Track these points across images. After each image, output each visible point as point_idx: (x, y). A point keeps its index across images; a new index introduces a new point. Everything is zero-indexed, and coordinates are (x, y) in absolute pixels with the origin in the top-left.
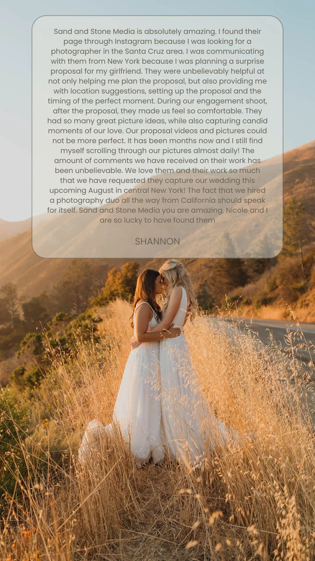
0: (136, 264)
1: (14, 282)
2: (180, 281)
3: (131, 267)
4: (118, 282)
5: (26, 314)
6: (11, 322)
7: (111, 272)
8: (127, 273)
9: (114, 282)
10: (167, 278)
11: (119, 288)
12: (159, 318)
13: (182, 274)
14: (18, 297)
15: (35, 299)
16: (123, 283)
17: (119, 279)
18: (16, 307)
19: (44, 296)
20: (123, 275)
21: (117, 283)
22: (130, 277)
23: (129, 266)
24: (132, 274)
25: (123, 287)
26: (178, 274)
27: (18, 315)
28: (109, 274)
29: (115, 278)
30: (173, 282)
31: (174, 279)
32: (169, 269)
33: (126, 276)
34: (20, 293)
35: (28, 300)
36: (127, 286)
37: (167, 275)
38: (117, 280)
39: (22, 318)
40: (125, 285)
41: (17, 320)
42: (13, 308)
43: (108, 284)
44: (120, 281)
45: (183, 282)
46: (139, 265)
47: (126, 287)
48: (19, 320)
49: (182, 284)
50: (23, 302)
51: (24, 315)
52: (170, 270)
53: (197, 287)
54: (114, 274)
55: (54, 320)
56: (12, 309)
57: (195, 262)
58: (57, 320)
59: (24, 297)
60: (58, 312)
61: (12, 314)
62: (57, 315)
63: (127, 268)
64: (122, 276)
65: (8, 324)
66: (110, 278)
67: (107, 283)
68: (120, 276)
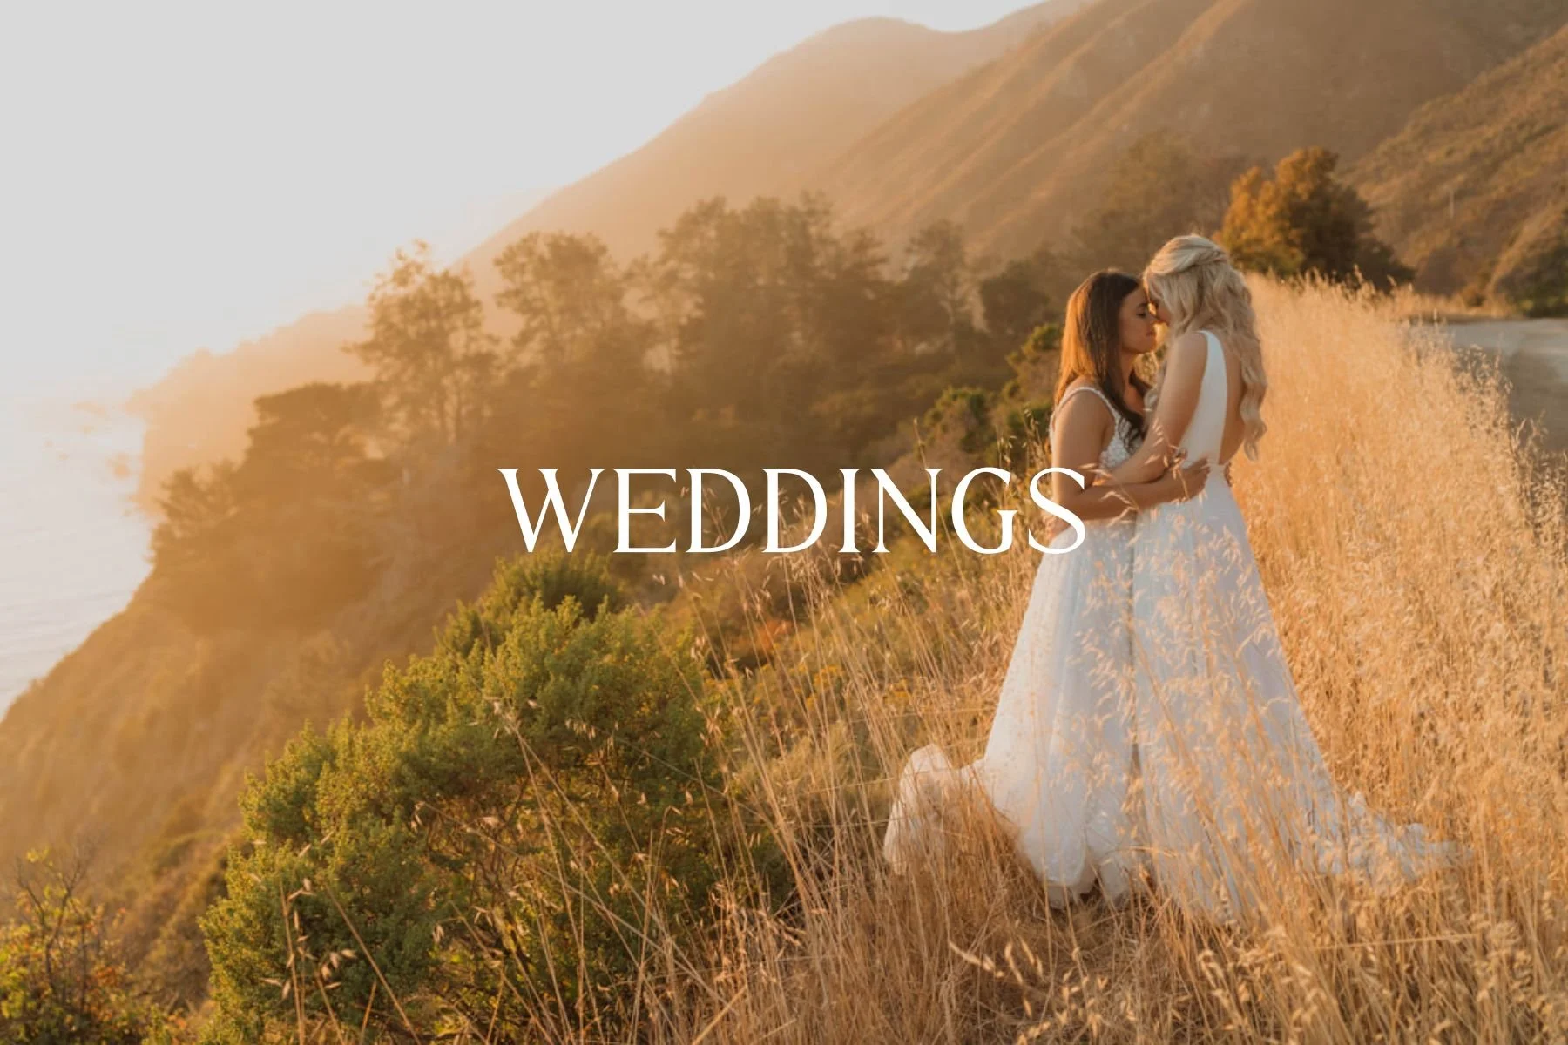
0: (1326, 153)
1: (958, 216)
2: (1209, 311)
3: (1308, 165)
4: (1264, 212)
5: (993, 311)
6: (949, 336)
7: (1244, 181)
8: (1294, 185)
9: (1252, 214)
10: (1166, 302)
11: (1266, 233)
12: (1136, 436)
13: (1218, 285)
14: (968, 260)
15: (1017, 267)
16: (1279, 216)
17: (1267, 205)
18: (960, 292)
19: (1044, 257)
20: (1283, 192)
21: (1261, 218)
22: (1305, 197)
23: (1303, 161)
24: (1311, 186)
25: (1282, 230)
26: (1201, 287)
27: (969, 315)
28: (1235, 189)
29: (1254, 202)
30: (1184, 314)
31: (1188, 304)
32: (1169, 270)
33: (1293, 194)
34: (973, 250)
35: (999, 270)
36: (1296, 226)
37: (1165, 292)
38: (1260, 208)
39: (979, 322)
40: (1287, 224)
41: (964, 330)
42: (953, 292)
43: (1233, 221)
44: (1271, 211)
45: (1220, 314)
46: (1337, 156)
47: (1290, 229)
48: (971, 329)
49: (1214, 322)
50: (983, 276)
51: (988, 316)
52: (1176, 274)
53: (1553, 218)
54: (1253, 189)
55: (1027, 348)
56: (949, 296)
57: (1553, 134)
58: (1036, 347)
59: (984, 262)
60: (1041, 325)
61: (949, 309)
62: (1037, 331)
63: (1296, 166)
64: (1277, 192)
65: (938, 343)
66: (1239, 200)
67: (1228, 218)
68: (1271, 193)
